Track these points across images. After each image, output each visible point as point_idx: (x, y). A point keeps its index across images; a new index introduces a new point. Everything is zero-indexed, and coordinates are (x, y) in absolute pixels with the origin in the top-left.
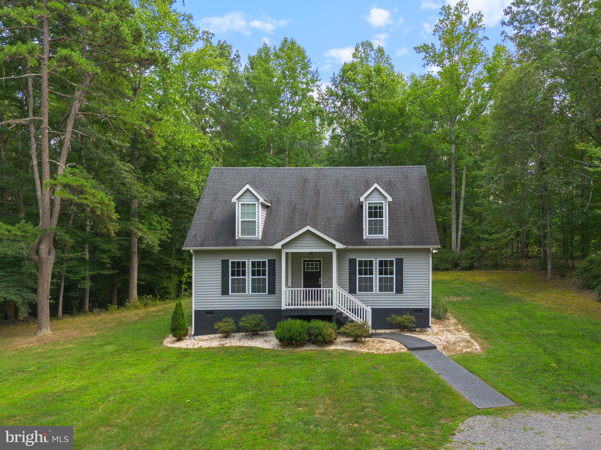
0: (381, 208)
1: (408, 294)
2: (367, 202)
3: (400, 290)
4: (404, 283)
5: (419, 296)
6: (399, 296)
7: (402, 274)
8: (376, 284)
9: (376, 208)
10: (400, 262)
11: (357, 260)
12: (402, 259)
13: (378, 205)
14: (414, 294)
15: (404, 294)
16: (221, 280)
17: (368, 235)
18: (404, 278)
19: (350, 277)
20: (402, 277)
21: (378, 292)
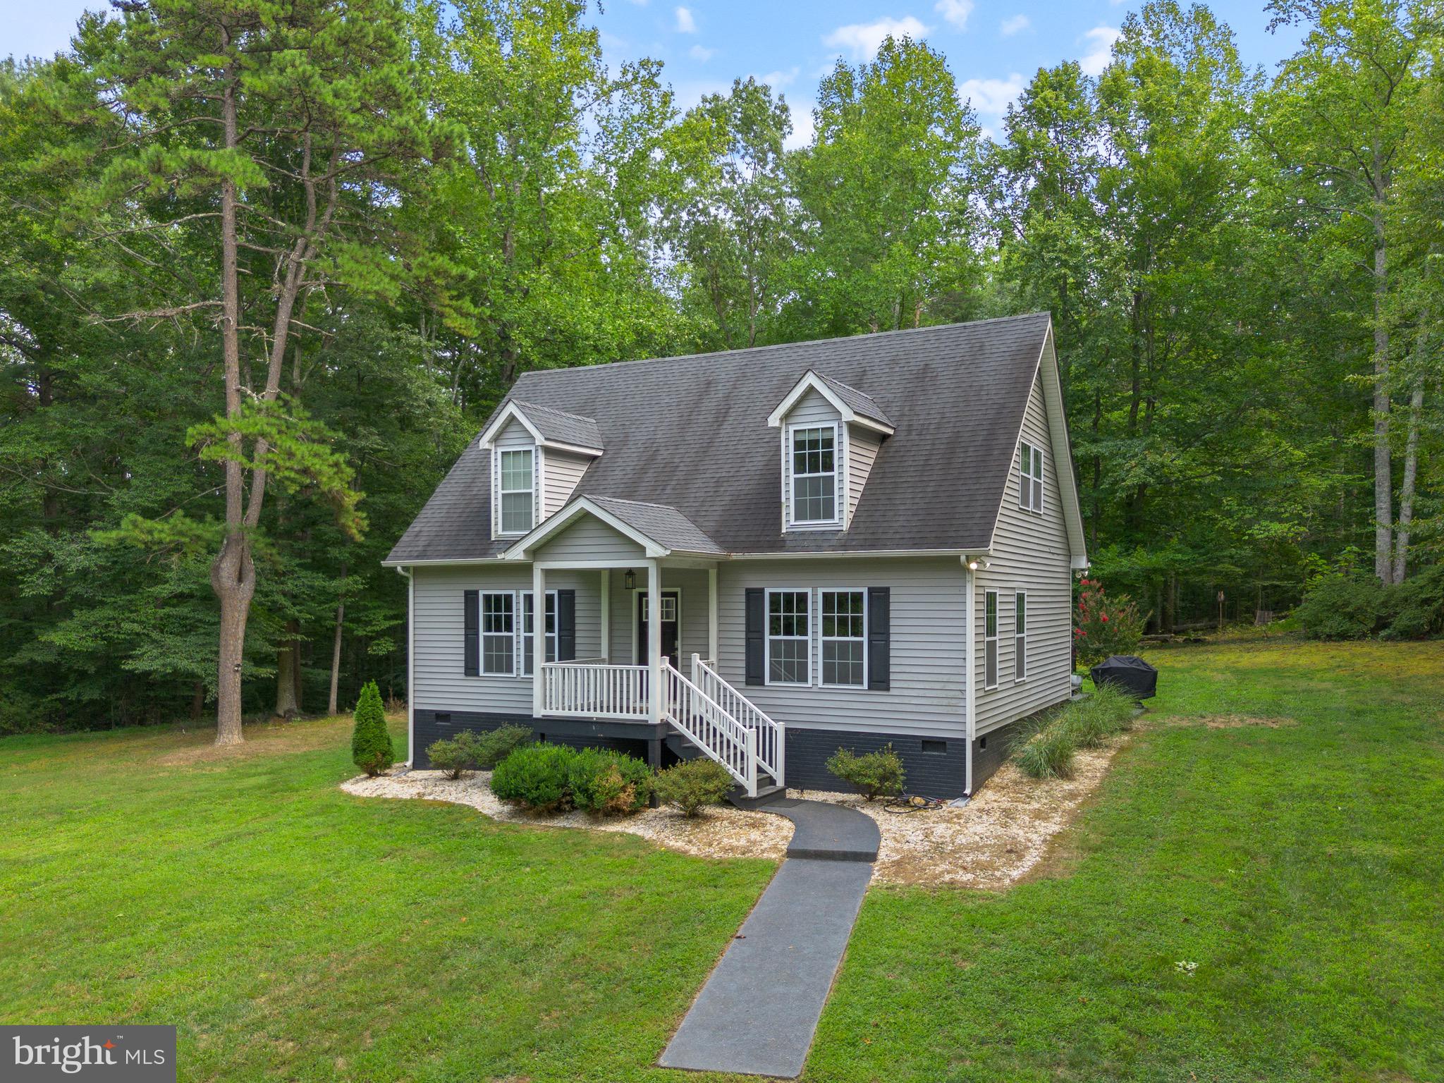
0: (829, 443)
1: (906, 692)
2: (792, 429)
3: (880, 681)
4: (892, 661)
5: (935, 701)
6: (879, 697)
7: (888, 634)
8: (816, 662)
9: (814, 444)
10: (880, 598)
11: (767, 591)
12: (887, 590)
13: (820, 436)
14: (921, 693)
15: (892, 692)
16: (463, 638)
17: (792, 522)
18: (892, 645)
19: (748, 639)
20: (887, 641)
21: (820, 684)
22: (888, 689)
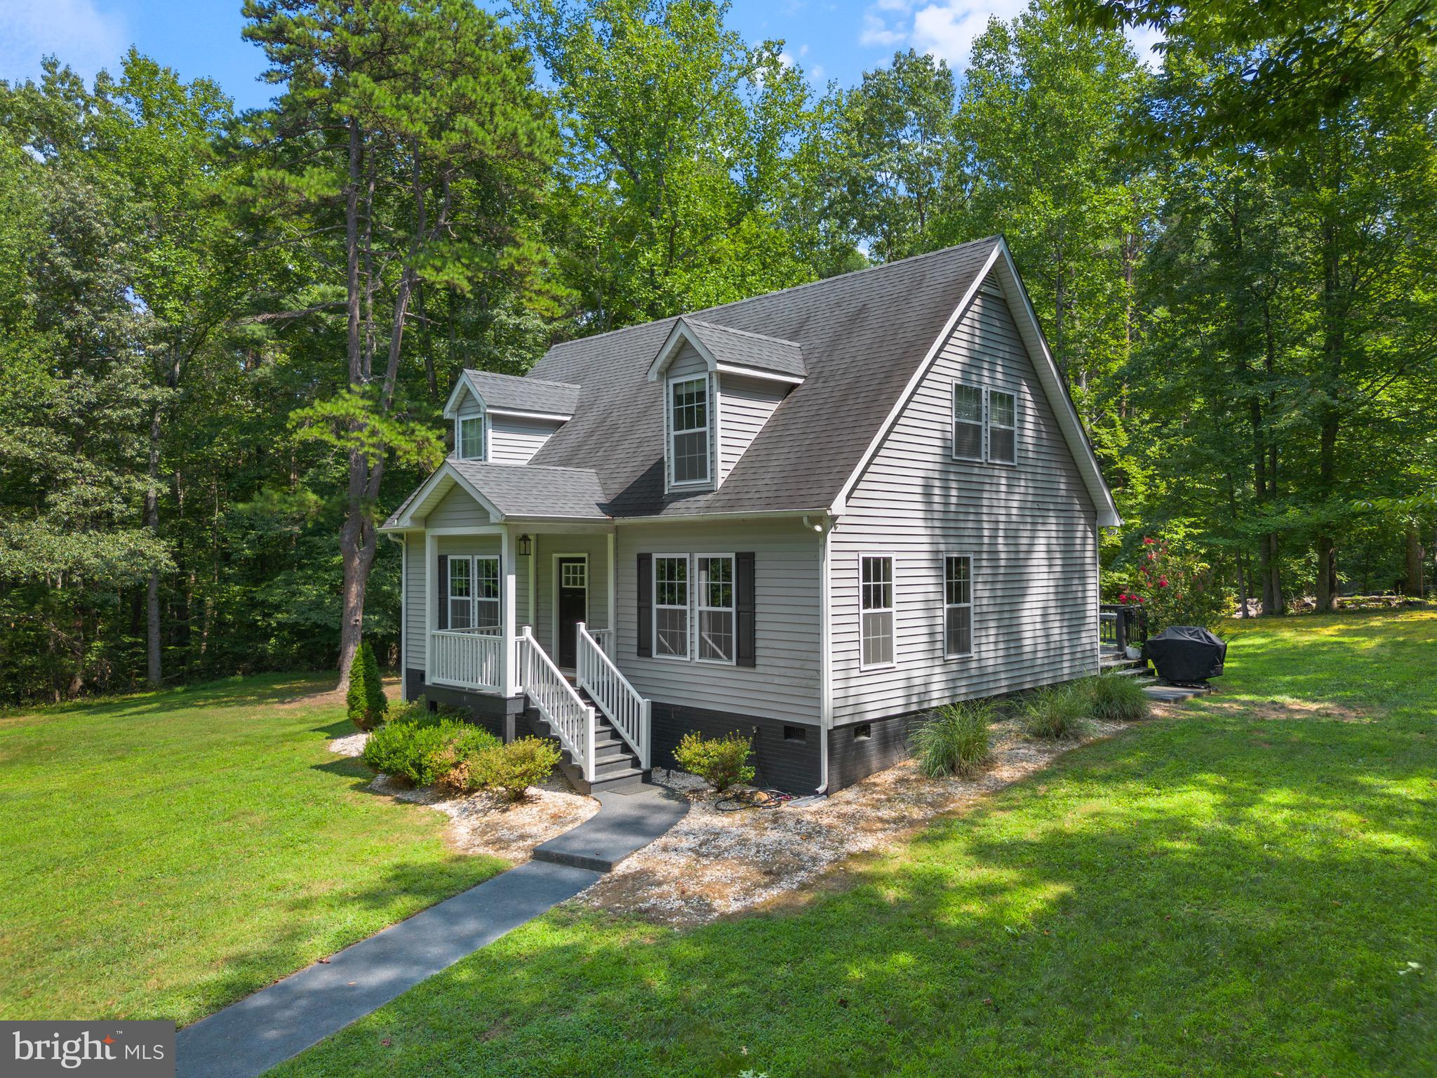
0: (701, 395)
1: (769, 670)
2: (672, 382)
3: (747, 657)
4: (758, 635)
5: (795, 682)
6: (745, 674)
7: (753, 604)
8: (694, 633)
9: (690, 398)
10: (747, 562)
11: (655, 556)
12: (752, 555)
13: (695, 389)
14: (783, 672)
15: (759, 669)
17: (673, 483)
18: (757, 617)
19: (639, 608)
20: (753, 613)
21: (697, 659)
22: (754, 666)
